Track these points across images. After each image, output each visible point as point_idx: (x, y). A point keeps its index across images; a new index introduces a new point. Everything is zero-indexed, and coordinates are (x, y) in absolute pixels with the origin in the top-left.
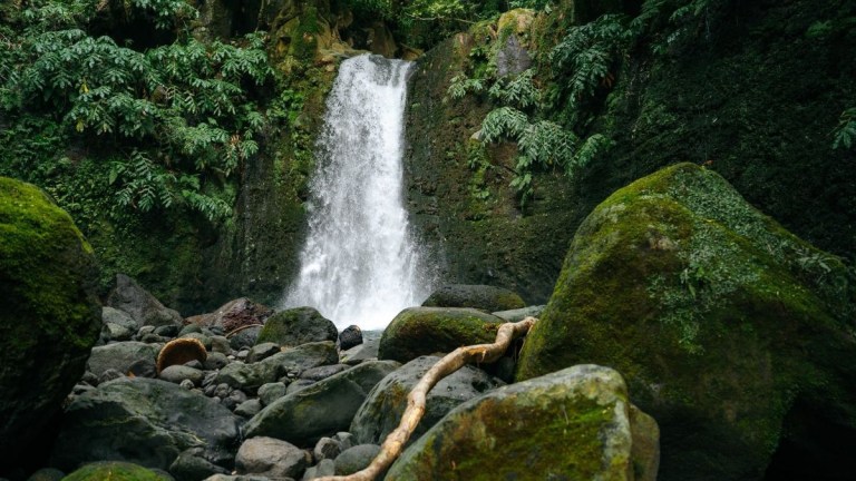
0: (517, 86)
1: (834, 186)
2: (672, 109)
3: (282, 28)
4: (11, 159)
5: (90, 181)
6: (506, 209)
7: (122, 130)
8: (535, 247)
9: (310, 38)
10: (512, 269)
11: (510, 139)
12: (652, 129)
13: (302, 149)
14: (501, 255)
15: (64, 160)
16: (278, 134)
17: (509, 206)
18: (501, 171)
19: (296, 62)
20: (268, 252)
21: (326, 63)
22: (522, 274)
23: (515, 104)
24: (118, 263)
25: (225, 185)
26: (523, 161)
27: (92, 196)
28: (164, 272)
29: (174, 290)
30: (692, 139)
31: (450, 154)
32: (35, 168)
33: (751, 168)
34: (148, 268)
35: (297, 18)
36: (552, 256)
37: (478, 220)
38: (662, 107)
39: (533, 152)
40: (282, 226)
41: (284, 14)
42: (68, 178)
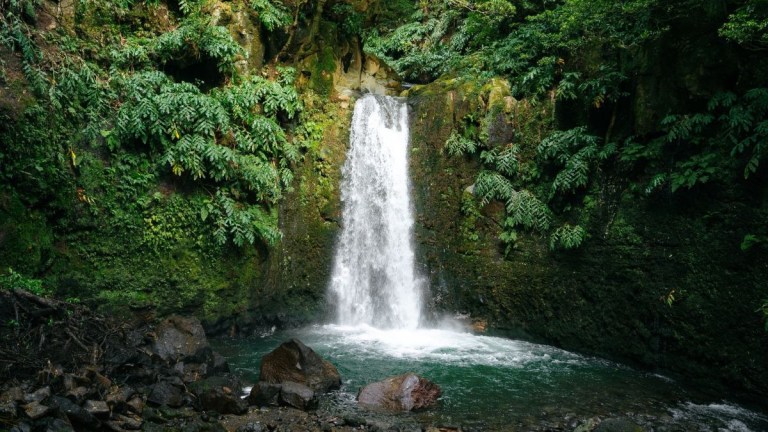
0: (507, 160)
1: (744, 328)
2: (640, 233)
3: (302, 61)
4: (113, 193)
5: (180, 214)
6: (493, 252)
7: (212, 176)
8: (515, 286)
9: (328, 76)
10: (497, 299)
11: (500, 200)
12: (622, 240)
13: (324, 176)
14: (490, 288)
15: (157, 195)
16: (302, 160)
17: (494, 251)
18: (489, 222)
19: (316, 97)
20: (300, 263)
21: (341, 101)
22: (505, 304)
23: (504, 174)
24: (201, 281)
25: (272, 210)
26: (510, 222)
27: (183, 227)
28: (236, 287)
29: (244, 302)
30: (653, 261)
31: (444, 196)
32: (134, 201)
33: (693, 296)
34: (225, 285)
35: (316, 54)
36: (530, 297)
37: (468, 254)
38: (632, 228)
39: (518, 216)
40: (310, 241)
41: (305, 50)
42: (160, 210)
